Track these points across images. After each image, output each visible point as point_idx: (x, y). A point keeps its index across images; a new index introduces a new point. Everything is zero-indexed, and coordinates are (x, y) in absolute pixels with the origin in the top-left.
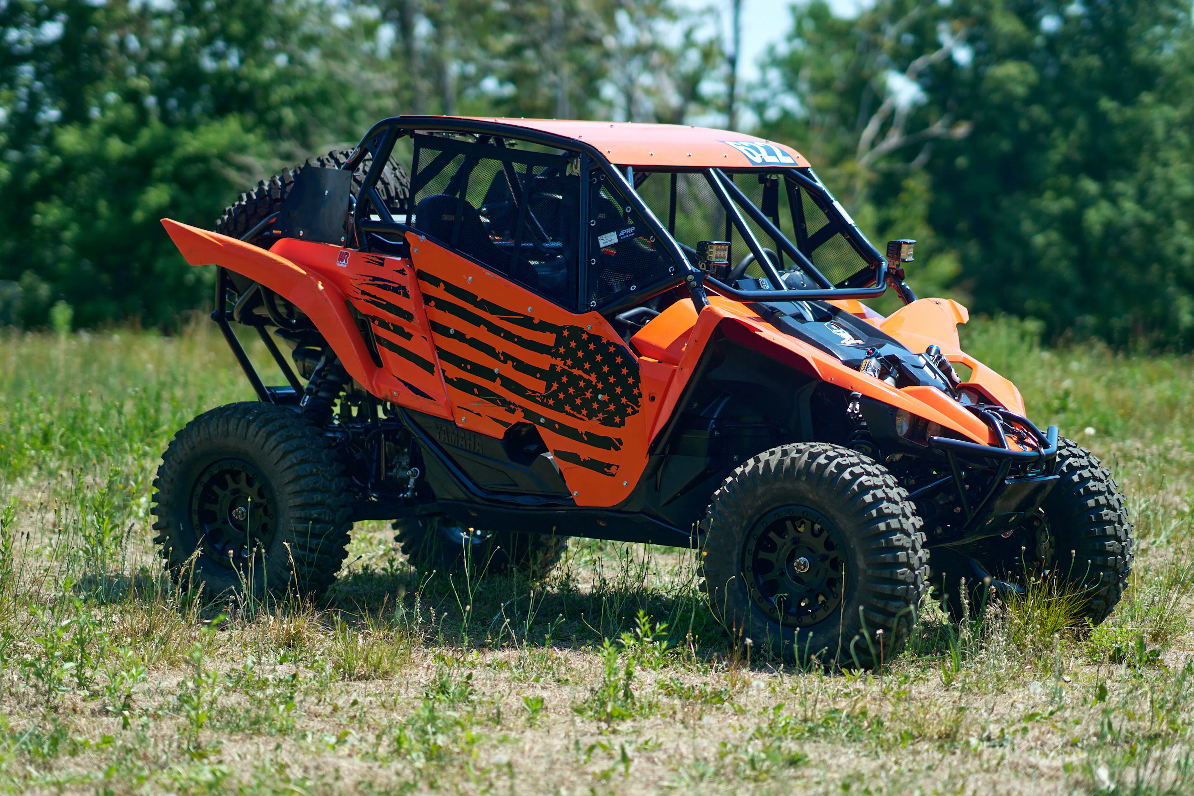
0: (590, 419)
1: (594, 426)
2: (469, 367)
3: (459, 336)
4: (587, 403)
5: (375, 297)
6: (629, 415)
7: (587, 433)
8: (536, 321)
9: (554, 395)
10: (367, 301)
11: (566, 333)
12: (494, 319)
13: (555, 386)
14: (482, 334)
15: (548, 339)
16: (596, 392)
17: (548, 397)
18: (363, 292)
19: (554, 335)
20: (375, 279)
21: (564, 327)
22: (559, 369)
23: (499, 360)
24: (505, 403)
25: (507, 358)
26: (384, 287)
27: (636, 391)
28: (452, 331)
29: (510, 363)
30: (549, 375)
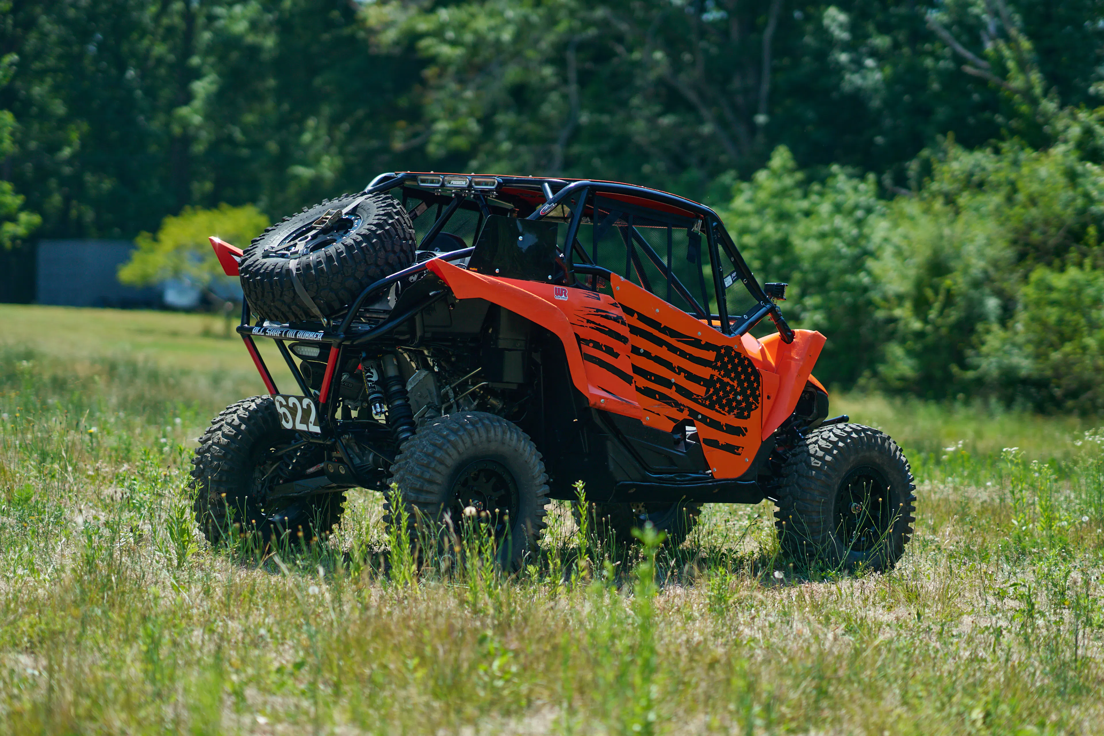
0: (729, 414)
1: (730, 419)
2: (653, 378)
3: (647, 355)
4: (729, 402)
5: (599, 325)
6: (753, 410)
7: (726, 425)
8: (703, 343)
9: (710, 398)
10: (592, 328)
11: (723, 351)
12: (673, 341)
13: (712, 390)
14: (663, 352)
15: (710, 356)
16: (736, 394)
17: (706, 399)
18: (588, 321)
19: (715, 353)
20: (598, 310)
21: (722, 347)
22: (715, 378)
23: (675, 372)
24: (677, 405)
25: (681, 370)
26: (607, 317)
27: (757, 393)
28: (642, 351)
29: (683, 374)
30: (708, 383)
